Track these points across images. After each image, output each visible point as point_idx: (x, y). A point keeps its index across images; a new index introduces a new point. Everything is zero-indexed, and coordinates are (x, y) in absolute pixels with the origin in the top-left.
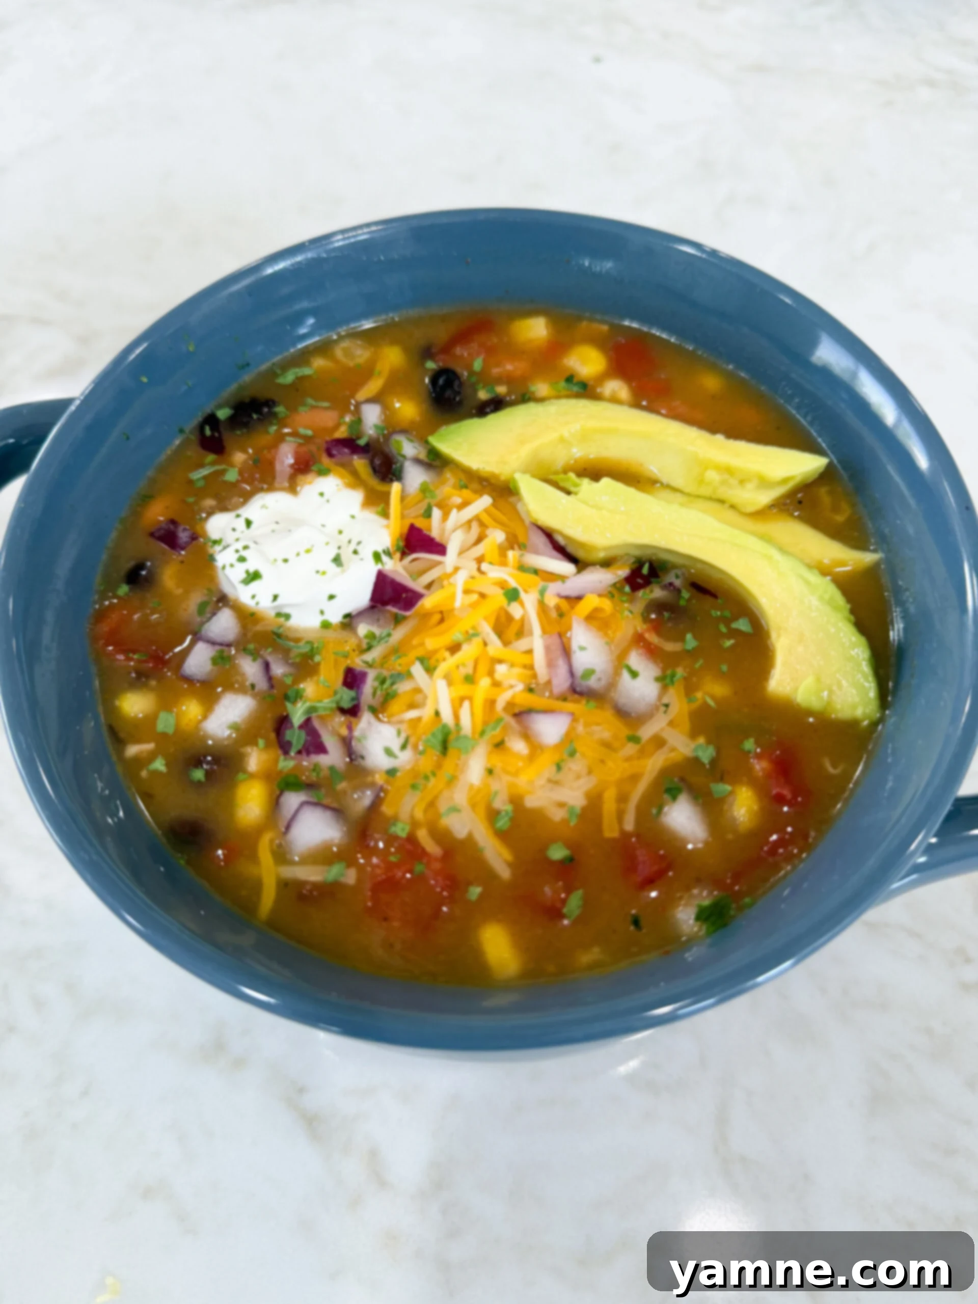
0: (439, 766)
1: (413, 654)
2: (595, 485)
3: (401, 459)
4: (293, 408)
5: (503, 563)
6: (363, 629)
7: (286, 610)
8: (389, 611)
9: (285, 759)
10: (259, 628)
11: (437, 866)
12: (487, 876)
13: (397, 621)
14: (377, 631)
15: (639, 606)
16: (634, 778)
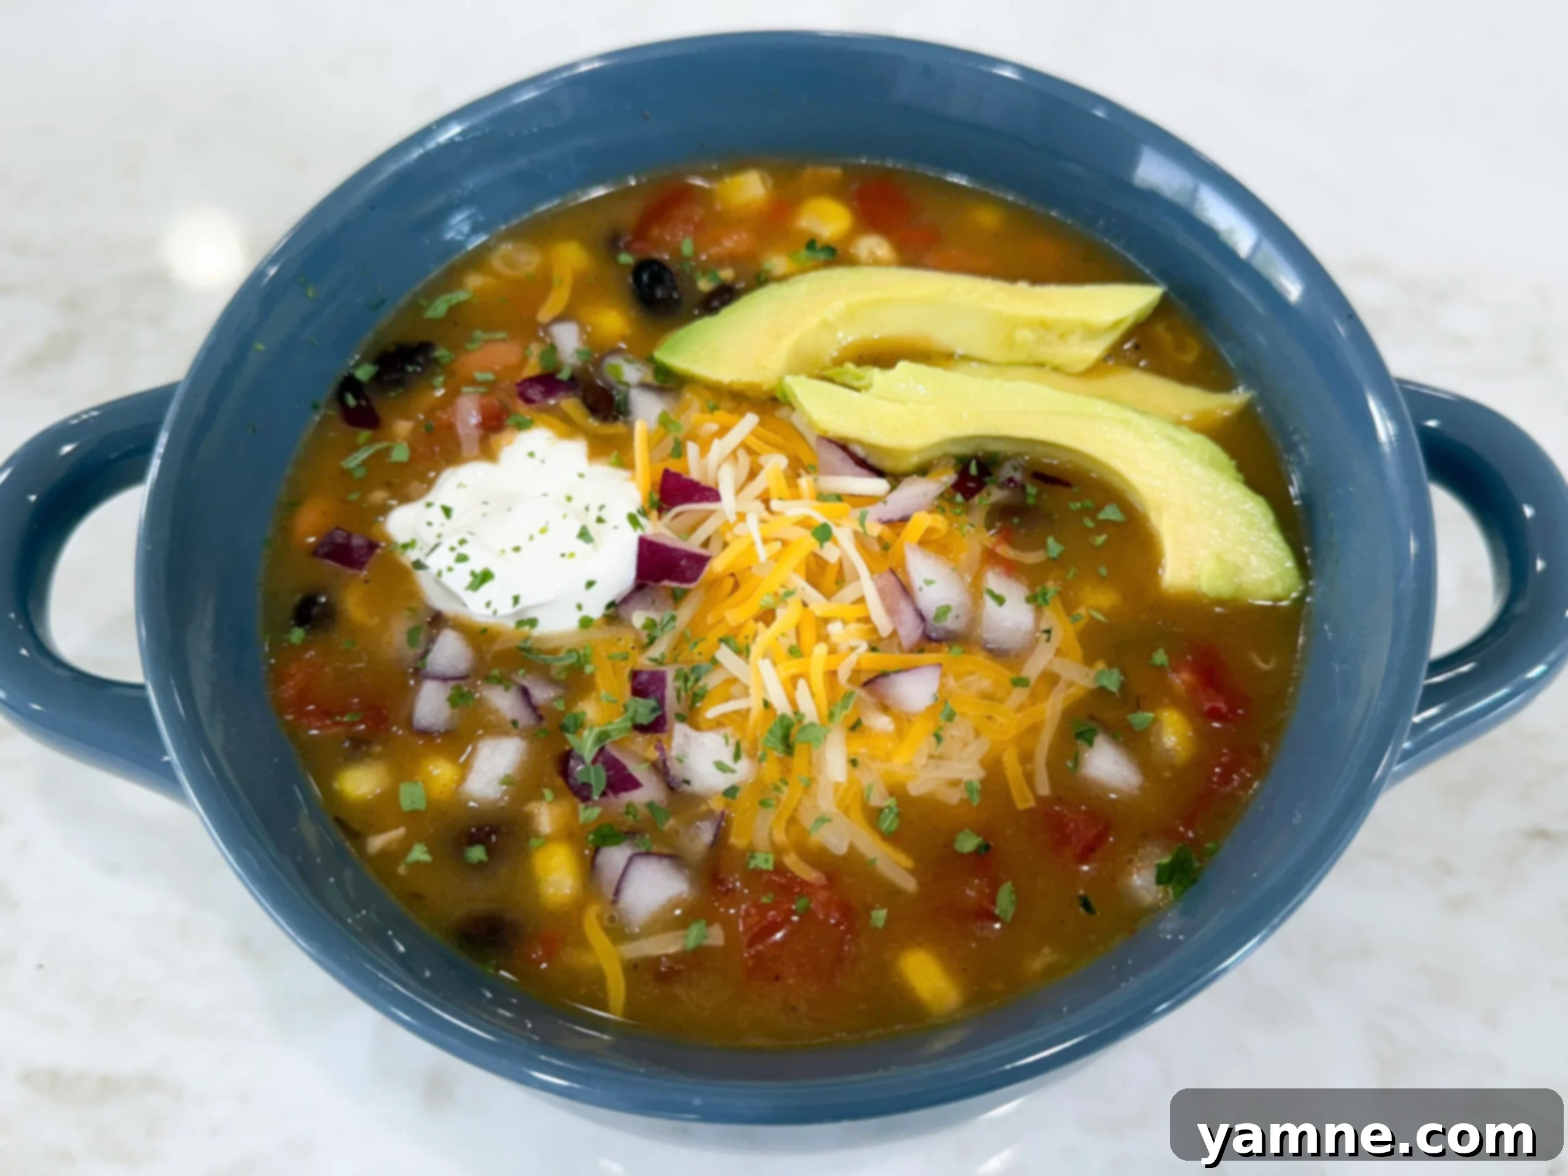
0: (786, 771)
1: (713, 636)
2: (891, 374)
3: (622, 388)
4: (457, 348)
5: (796, 496)
6: (638, 618)
7: (531, 615)
8: (665, 588)
9: (587, 808)
10: (497, 647)
11: (823, 895)
12: (890, 894)
13: (677, 598)
14: (656, 616)
15: (979, 516)
16: (1034, 730)
